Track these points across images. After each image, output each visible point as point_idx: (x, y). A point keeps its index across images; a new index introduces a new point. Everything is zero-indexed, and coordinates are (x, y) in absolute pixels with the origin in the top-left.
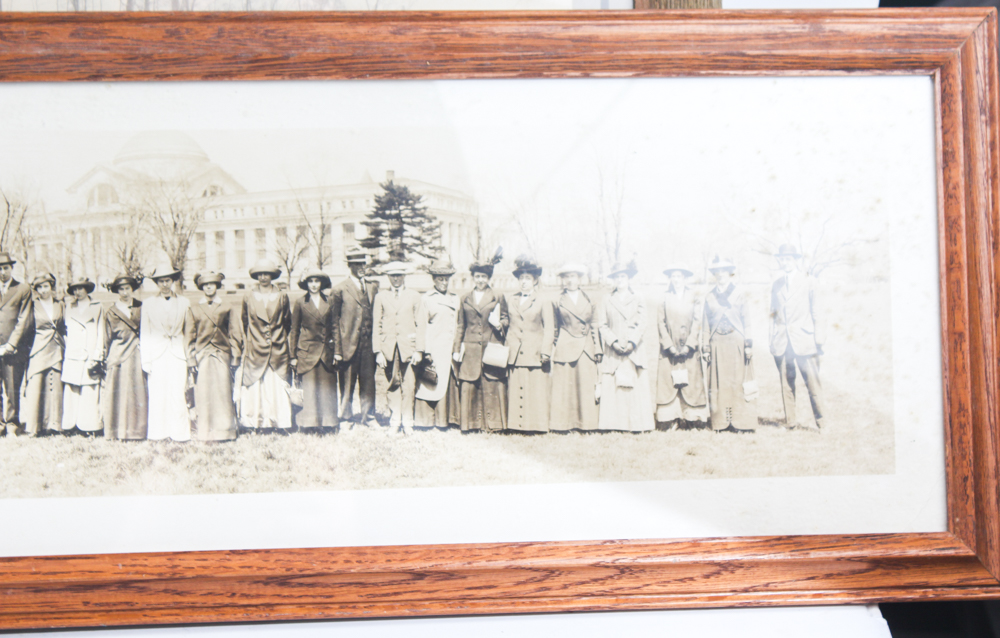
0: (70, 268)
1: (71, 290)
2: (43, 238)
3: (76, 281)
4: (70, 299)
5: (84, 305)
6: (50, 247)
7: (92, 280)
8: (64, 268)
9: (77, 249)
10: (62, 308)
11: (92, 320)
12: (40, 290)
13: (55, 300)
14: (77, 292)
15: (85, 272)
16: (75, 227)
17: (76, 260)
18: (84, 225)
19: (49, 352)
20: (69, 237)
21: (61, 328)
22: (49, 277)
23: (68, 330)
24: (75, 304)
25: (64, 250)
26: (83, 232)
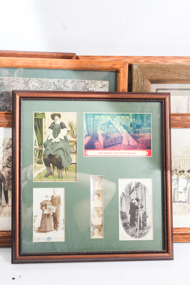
0: (180, 167)
1: (180, 172)
2: (174, 161)
3: (181, 170)
4: (180, 174)
5: (182, 175)
6: (176, 163)
7: (184, 170)
8: (179, 167)
9: (181, 163)
10: (178, 176)
11: (184, 178)
12: (174, 172)
13: (177, 174)
14: (181, 172)
15: (183, 168)
16: (181, 159)
17: (181, 166)
18: (182, 159)
19: (175, 185)
20: (179, 161)
21: (178, 180)
22: (175, 169)
23: (179, 180)
24: (181, 175)
25: (179, 164)
26: (182, 160)
